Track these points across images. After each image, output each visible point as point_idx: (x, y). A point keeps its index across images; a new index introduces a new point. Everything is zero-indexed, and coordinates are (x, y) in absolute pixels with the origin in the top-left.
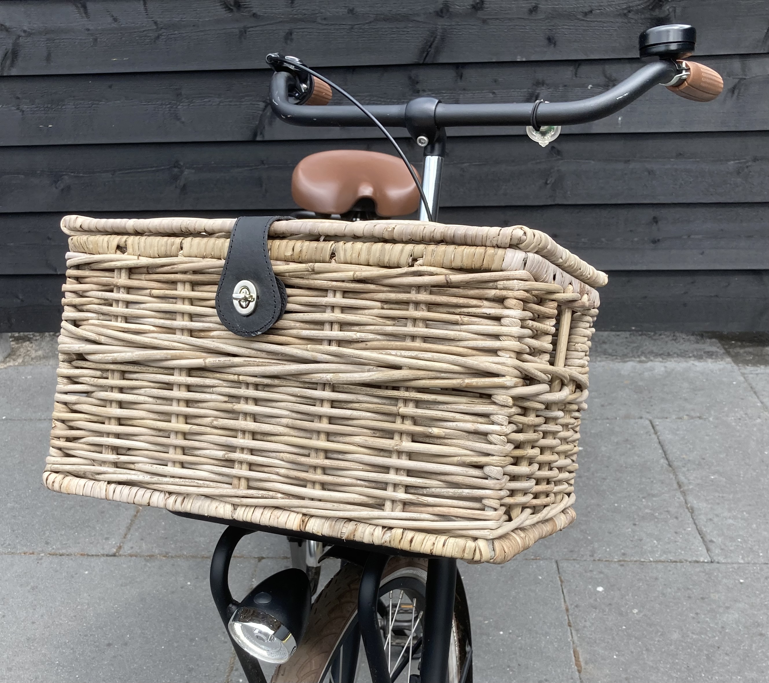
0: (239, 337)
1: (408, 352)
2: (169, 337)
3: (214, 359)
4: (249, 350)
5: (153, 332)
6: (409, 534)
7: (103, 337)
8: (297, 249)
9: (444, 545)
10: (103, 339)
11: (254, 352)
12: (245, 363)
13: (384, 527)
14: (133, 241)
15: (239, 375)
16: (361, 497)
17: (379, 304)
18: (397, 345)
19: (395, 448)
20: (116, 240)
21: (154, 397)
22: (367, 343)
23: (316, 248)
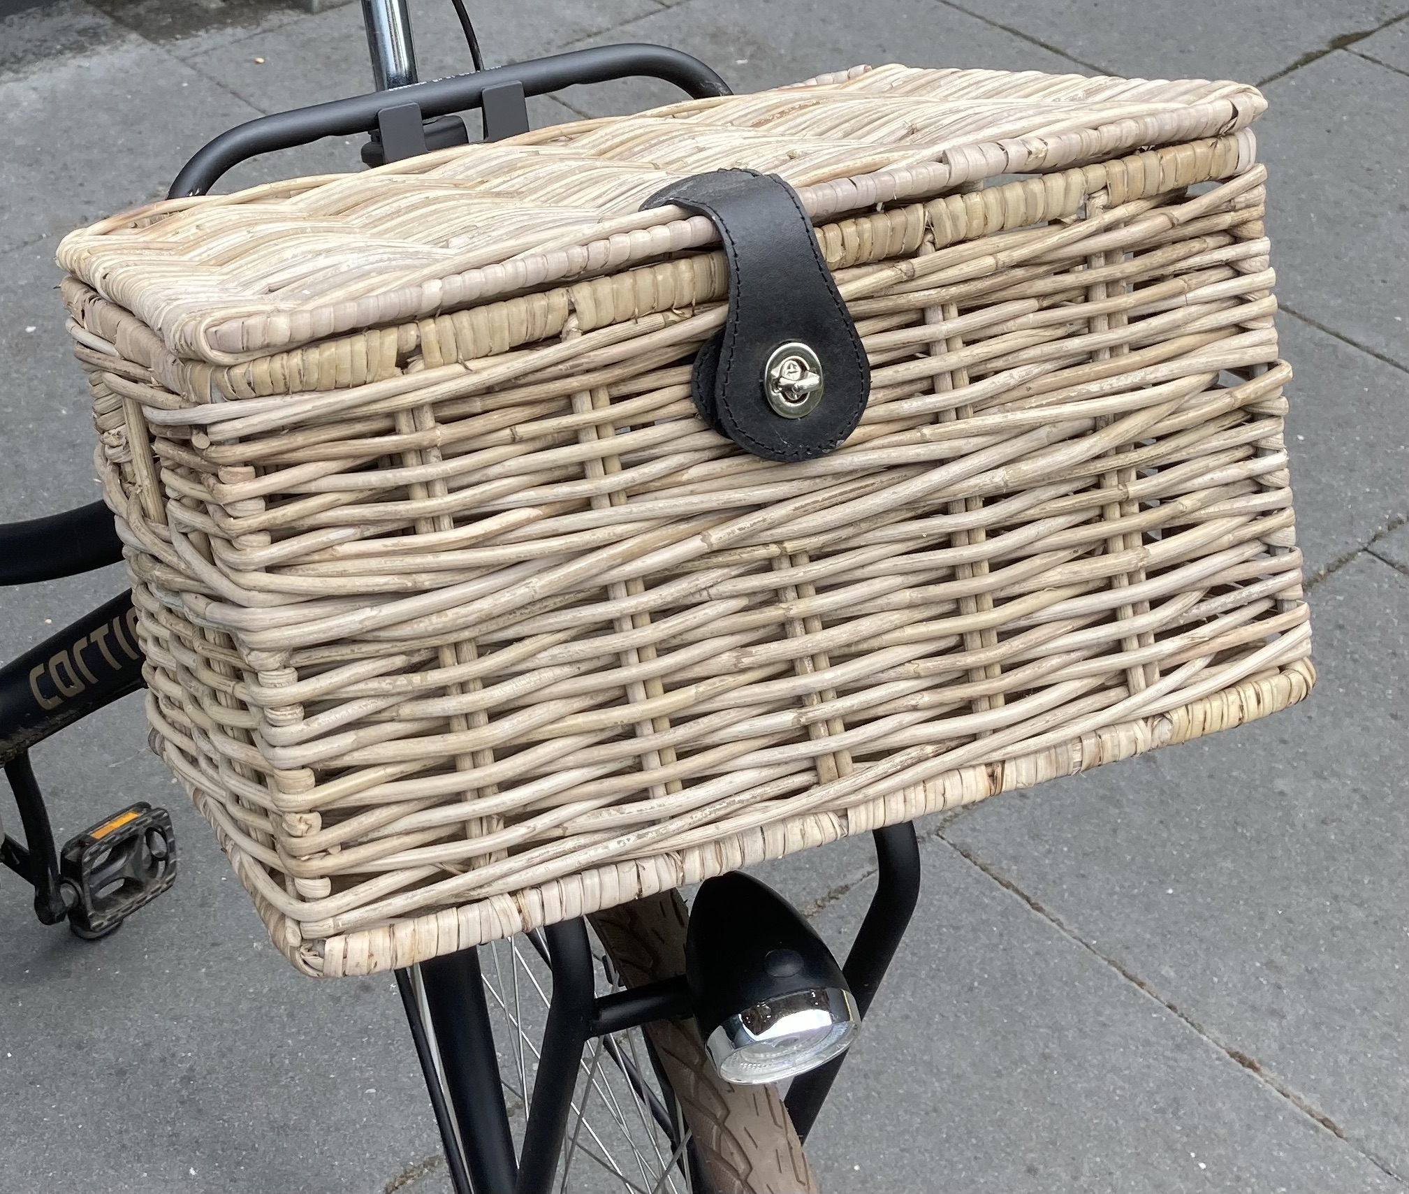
0: (767, 464)
1: (1123, 377)
2: (595, 520)
3: (729, 530)
4: (795, 483)
5: (530, 521)
6: (1198, 710)
7: (424, 576)
8: (853, 242)
9: (1259, 702)
10: (425, 580)
11: (807, 483)
12: (798, 512)
13: (1146, 719)
14: (439, 333)
15: (779, 542)
16: (1085, 681)
17: (1034, 303)
18: (1099, 371)
19: (1140, 564)
20: (390, 341)
21: (570, 663)
22: (1028, 385)
23: (893, 229)
